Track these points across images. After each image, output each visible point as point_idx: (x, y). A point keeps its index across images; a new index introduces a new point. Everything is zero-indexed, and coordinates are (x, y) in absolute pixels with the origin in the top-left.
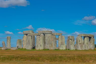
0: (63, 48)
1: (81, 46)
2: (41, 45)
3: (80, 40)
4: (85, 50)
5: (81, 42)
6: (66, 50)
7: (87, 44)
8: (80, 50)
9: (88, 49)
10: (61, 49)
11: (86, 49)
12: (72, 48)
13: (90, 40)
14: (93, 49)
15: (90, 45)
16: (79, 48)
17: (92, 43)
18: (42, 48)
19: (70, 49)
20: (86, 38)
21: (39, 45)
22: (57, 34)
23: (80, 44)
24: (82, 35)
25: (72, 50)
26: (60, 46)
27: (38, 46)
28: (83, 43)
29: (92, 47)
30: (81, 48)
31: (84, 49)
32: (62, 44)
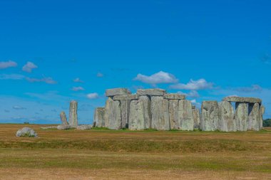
0: (189, 126)
1: (228, 124)
2: (139, 121)
3: (228, 110)
4: (238, 132)
5: (228, 114)
6: (194, 130)
7: (244, 118)
8: (225, 132)
9: (245, 130)
10: (183, 128)
11: (241, 129)
12: (208, 127)
13: (250, 110)
14: (258, 130)
15: (251, 121)
16: (225, 128)
17: (255, 117)
18: (141, 127)
19: (204, 129)
20: (240, 106)
21: (135, 121)
22: (174, 96)
23: (227, 118)
24: (232, 100)
25: (207, 132)
26: (181, 121)
27: (132, 122)
28: (233, 116)
29: (254, 124)
30: (229, 128)
31: (235, 130)
32: (185, 118)
